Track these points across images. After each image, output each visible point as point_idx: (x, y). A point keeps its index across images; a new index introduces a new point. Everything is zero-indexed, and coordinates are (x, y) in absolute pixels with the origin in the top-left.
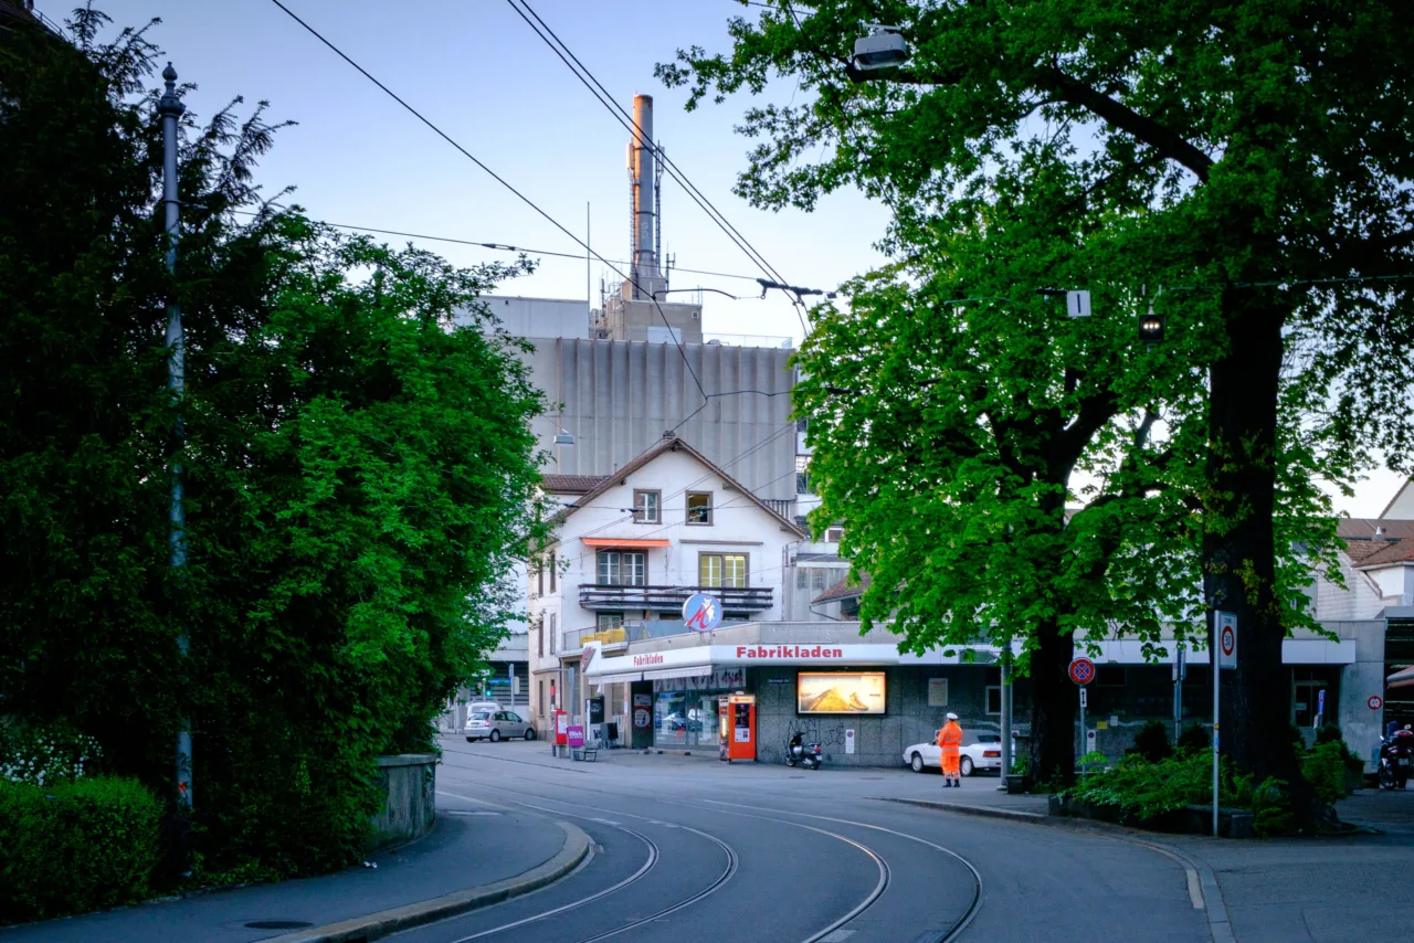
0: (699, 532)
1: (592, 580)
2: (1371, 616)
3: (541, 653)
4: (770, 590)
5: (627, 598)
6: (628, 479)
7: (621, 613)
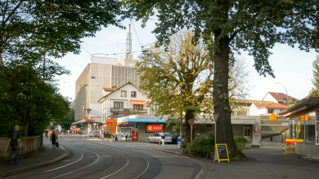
0: (134, 99)
1: (113, 107)
2: (259, 115)
3: (103, 121)
4: (147, 110)
5: (119, 111)
6: (120, 89)
7: (118, 113)
